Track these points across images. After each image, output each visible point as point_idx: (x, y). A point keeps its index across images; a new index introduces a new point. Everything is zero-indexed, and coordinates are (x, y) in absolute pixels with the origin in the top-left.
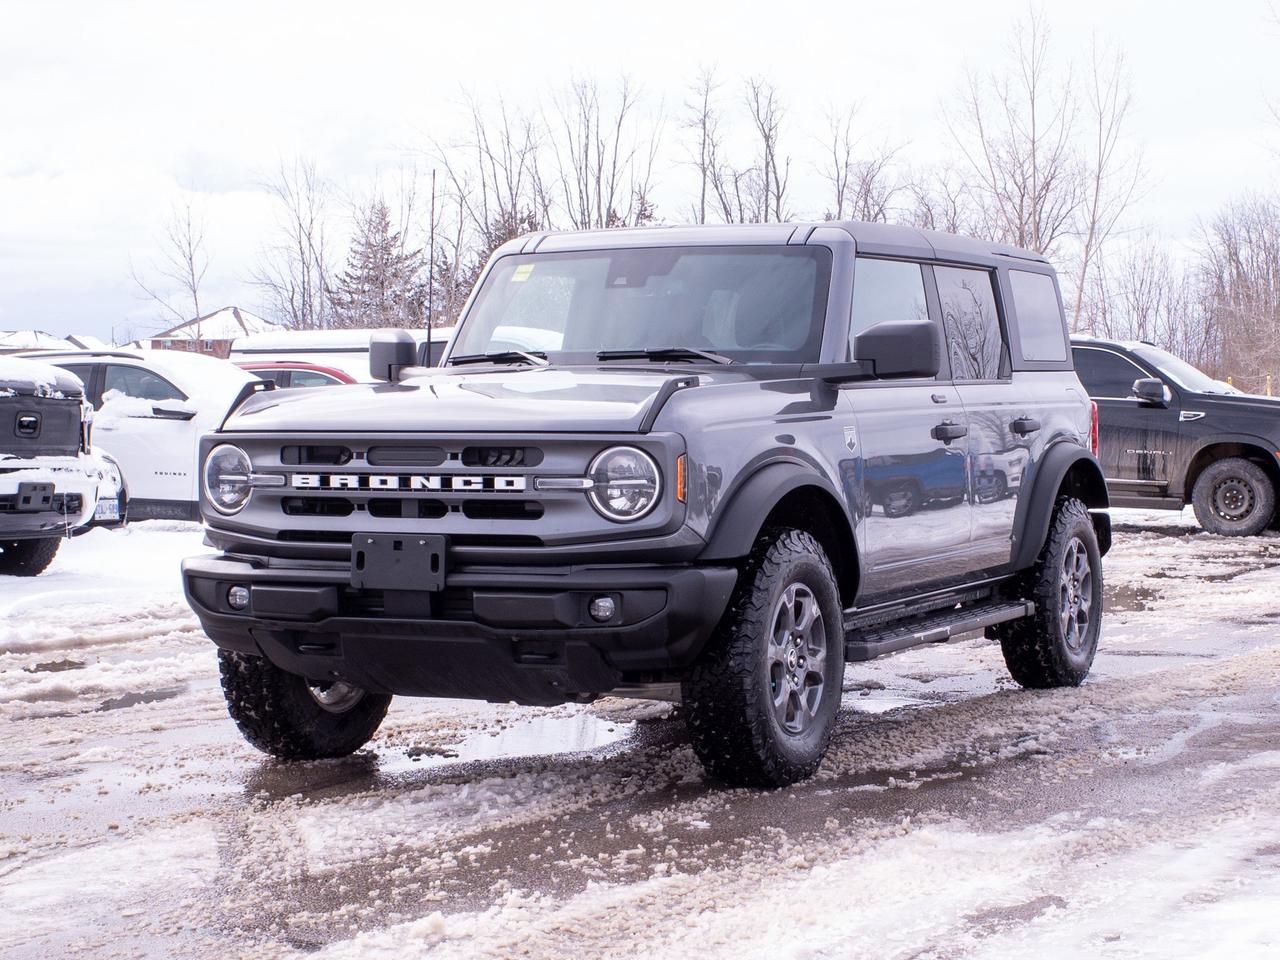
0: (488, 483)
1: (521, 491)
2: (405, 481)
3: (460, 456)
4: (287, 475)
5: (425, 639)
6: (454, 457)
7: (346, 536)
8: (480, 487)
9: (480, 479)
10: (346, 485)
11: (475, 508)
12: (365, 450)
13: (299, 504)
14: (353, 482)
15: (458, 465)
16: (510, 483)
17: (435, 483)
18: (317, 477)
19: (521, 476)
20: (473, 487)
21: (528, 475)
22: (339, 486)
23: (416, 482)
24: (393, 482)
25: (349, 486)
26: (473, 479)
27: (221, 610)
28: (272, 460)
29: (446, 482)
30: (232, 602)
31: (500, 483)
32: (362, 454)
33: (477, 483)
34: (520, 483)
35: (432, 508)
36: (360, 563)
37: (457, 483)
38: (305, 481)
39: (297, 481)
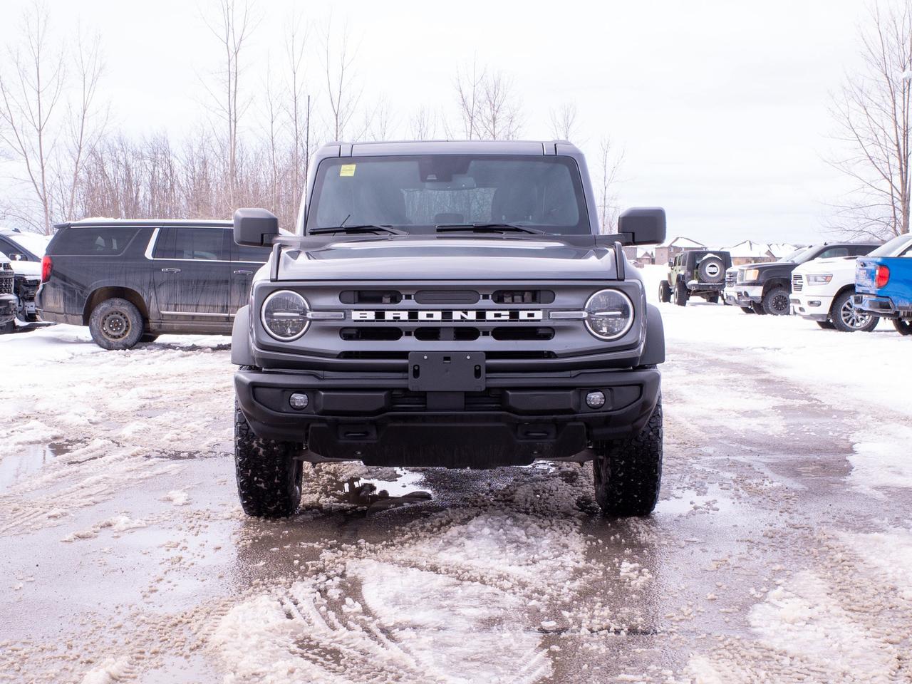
0: (514, 315)
1: (539, 320)
2: (447, 315)
3: (490, 296)
4: (347, 312)
5: (462, 425)
6: (486, 297)
7: (403, 355)
8: (508, 318)
9: (508, 313)
10: (399, 318)
11: (500, 333)
12: (413, 294)
13: (354, 332)
14: (404, 316)
15: (489, 303)
16: (532, 315)
17: (472, 315)
18: (373, 313)
19: (539, 310)
20: (502, 318)
21: (544, 310)
22: (392, 319)
23: (457, 315)
24: (438, 316)
25: (401, 319)
26: (503, 313)
27: (285, 410)
28: (333, 301)
29: (481, 315)
30: (292, 404)
31: (523, 315)
32: (410, 296)
33: (505, 315)
34: (538, 315)
35: (466, 333)
36: (416, 373)
37: (490, 315)
38: (363, 315)
39: (356, 315)
